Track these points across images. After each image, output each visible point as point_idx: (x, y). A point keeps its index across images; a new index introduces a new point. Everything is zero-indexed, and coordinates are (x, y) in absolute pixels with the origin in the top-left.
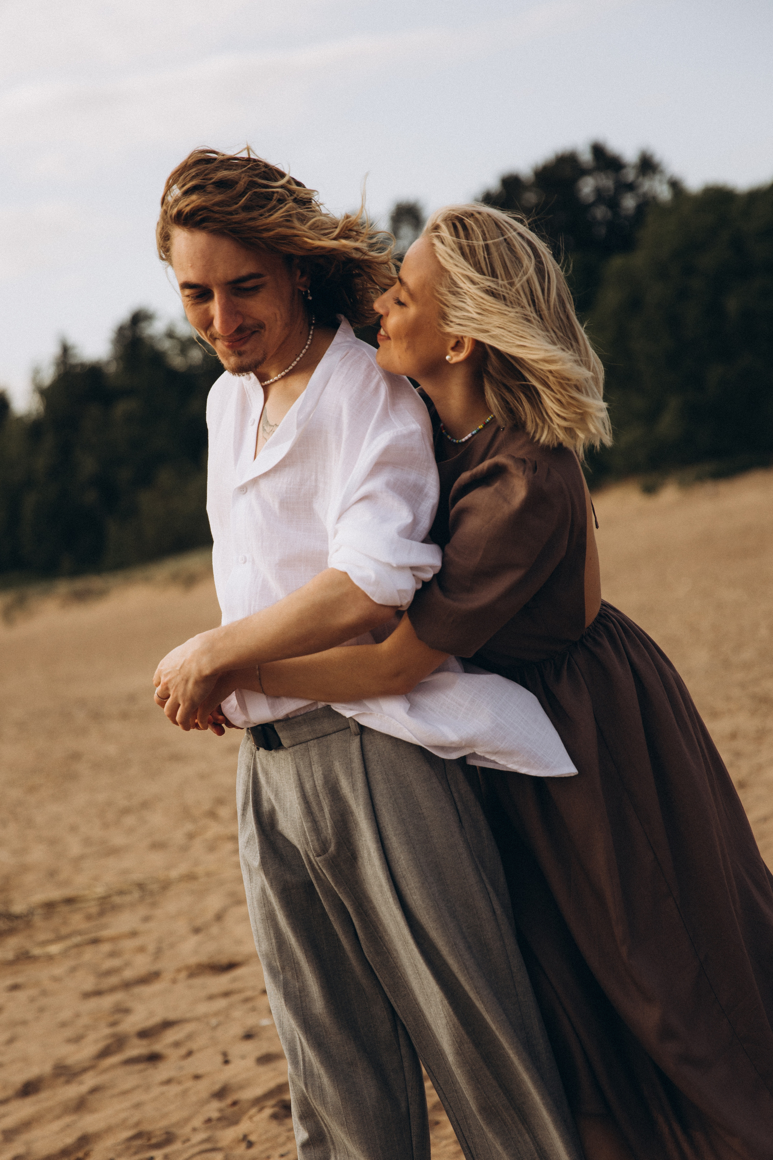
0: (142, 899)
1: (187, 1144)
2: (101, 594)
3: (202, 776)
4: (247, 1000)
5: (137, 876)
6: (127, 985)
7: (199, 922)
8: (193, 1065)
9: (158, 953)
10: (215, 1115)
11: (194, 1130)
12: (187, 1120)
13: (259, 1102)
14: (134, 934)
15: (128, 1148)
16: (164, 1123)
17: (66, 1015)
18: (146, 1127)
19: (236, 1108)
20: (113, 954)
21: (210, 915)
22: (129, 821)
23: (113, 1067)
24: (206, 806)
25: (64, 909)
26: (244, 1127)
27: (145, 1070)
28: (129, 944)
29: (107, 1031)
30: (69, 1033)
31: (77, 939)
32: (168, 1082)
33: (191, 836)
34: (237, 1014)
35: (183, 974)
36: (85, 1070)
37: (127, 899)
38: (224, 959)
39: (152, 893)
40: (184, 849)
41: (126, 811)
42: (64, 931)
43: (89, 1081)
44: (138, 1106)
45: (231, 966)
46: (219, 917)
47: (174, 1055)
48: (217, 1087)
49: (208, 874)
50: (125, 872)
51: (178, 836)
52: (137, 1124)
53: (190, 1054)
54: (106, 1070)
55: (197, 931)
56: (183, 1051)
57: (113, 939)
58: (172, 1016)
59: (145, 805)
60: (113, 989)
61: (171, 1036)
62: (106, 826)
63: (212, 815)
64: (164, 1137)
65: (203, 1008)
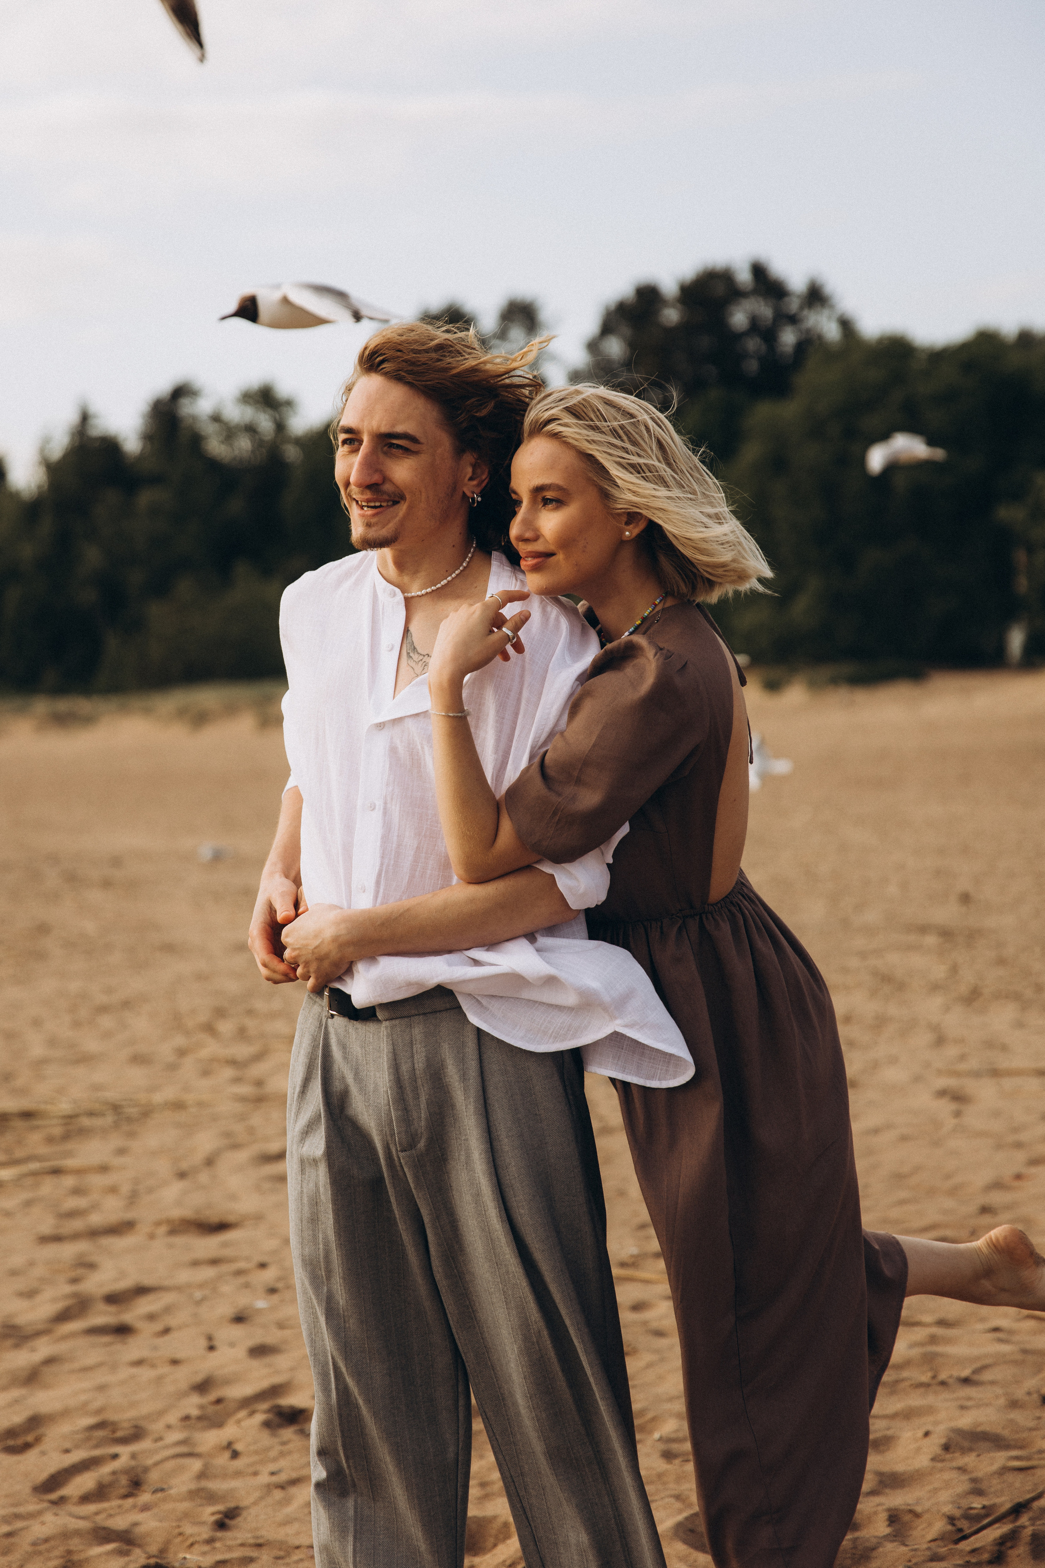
0: (116, 1125)
1: (160, 1444)
2: (88, 720)
3: (201, 977)
4: (239, 1273)
5: (111, 1095)
6: (94, 1233)
7: (184, 1166)
8: (171, 1346)
9: (133, 1198)
10: (195, 1412)
11: (169, 1427)
12: (161, 1413)
13: (248, 1402)
14: (104, 1169)
15: (88, 1439)
16: (131, 1414)
17: (17, 1260)
18: (111, 1416)
19: (219, 1407)
20: (77, 1191)
21: (199, 1157)
22: (106, 1022)
23: (73, 1335)
24: (203, 1017)
25: (19, 1124)
26: (229, 1431)
27: (110, 1344)
28: (98, 1181)
29: (68, 1289)
30: (20, 1284)
31: (34, 1166)
32: (139, 1363)
33: (182, 1053)
34: (226, 1288)
35: (163, 1229)
36: (38, 1334)
37: (97, 1122)
38: (214, 1217)
39: (129, 1120)
40: (172, 1067)
41: (103, 1009)
42: (19, 1153)
43: (43, 1349)
44: (102, 1388)
45: (221, 1227)
46: (210, 1162)
47: (147, 1329)
48: (199, 1378)
49: (200, 1104)
50: (97, 1088)
51: (166, 1051)
52: (99, 1411)
53: (167, 1331)
54: (65, 1338)
55: (182, 1175)
56: (158, 1326)
57: (79, 1172)
58: (147, 1280)
60: (75, 1237)
61: (145, 1306)
62: (77, 1024)
63: (209, 1029)
64: (131, 1431)
65: (184, 1276)
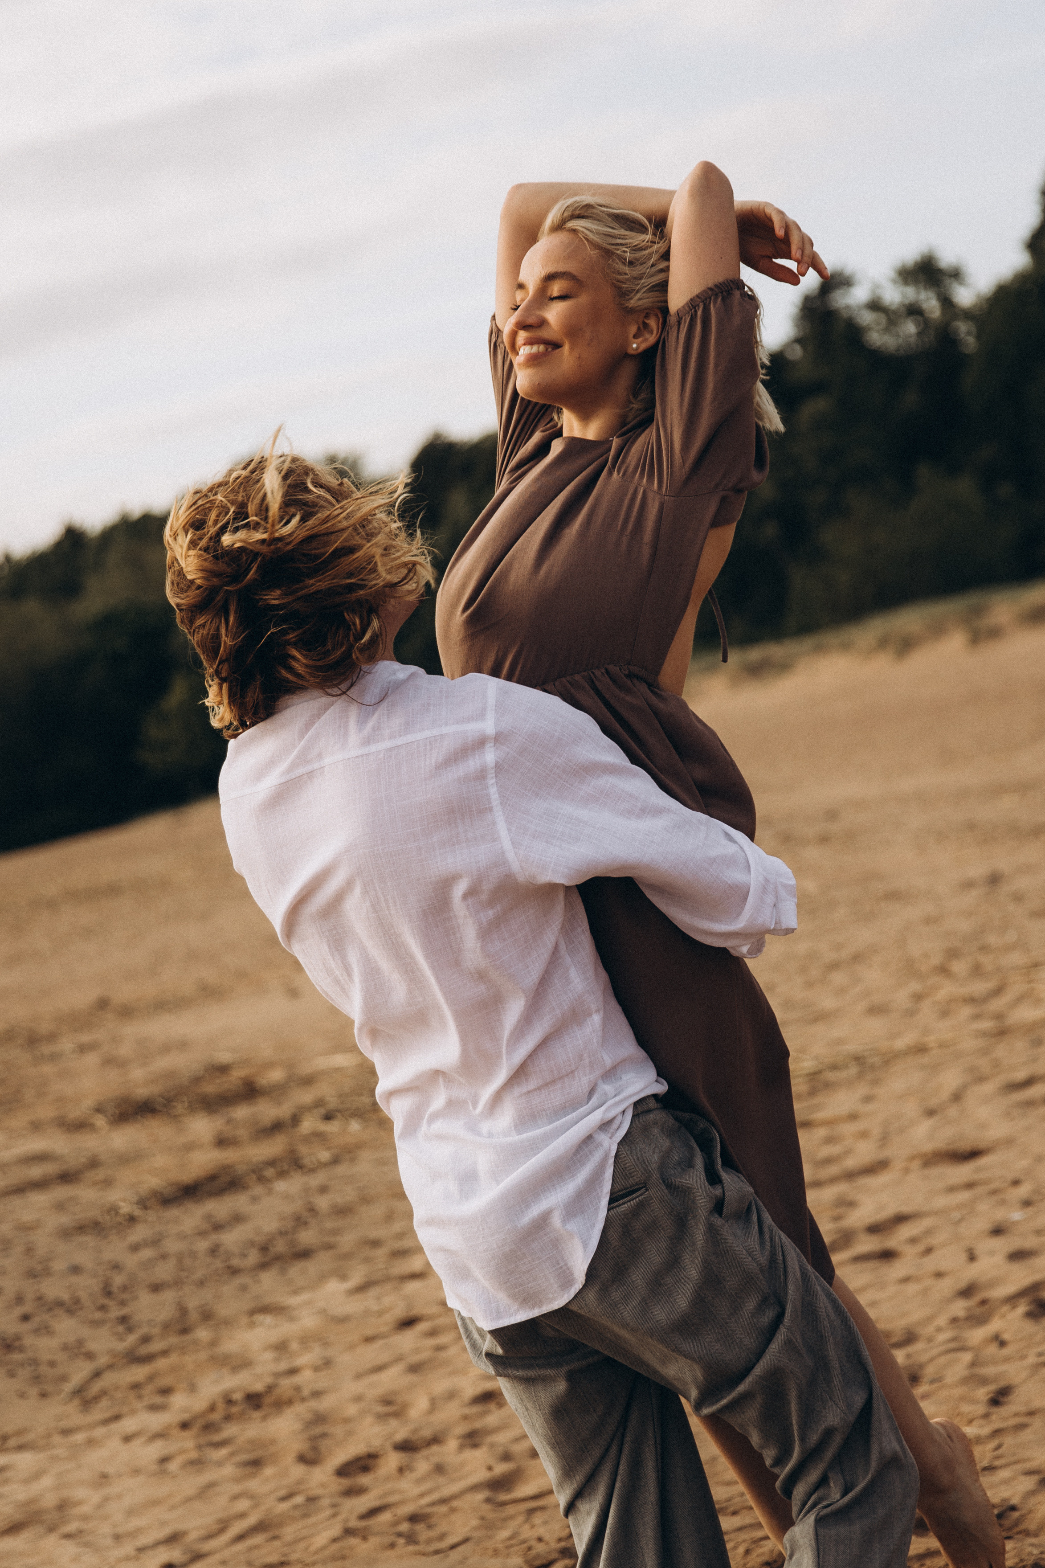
0: (860, 1076)
1: (933, 1343)
2: (784, 667)
3: (930, 921)
4: (994, 1192)
5: (852, 1047)
6: (850, 1176)
7: (933, 1102)
8: (934, 1262)
9: (884, 1140)
10: (961, 1314)
11: (939, 1330)
12: (930, 1319)
13: (1012, 1300)
14: (853, 1117)
16: (903, 1323)
19: (986, 1307)
20: (830, 1140)
21: (945, 1094)
22: (839, 978)
24: (936, 960)
26: (995, 1325)
27: (878, 1267)
28: (848, 1129)
29: (832, 1226)
32: (906, 1280)
33: (918, 997)
34: (983, 1207)
35: (916, 1164)
37: (843, 1075)
38: (965, 1146)
39: (873, 1068)
40: (910, 1013)
41: (834, 966)
45: (973, 1154)
46: (957, 1097)
47: (910, 1252)
48: (962, 1284)
49: (942, 1045)
50: (838, 1042)
51: (902, 998)
53: (929, 1251)
55: (931, 1113)
56: (921, 1247)
57: (829, 1123)
58: (906, 1209)
59: (857, 958)
60: (833, 1180)
61: (906, 1231)
62: (809, 985)
63: (943, 970)
64: (905, 1336)
65: (942, 1201)
